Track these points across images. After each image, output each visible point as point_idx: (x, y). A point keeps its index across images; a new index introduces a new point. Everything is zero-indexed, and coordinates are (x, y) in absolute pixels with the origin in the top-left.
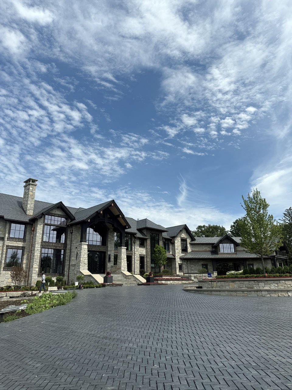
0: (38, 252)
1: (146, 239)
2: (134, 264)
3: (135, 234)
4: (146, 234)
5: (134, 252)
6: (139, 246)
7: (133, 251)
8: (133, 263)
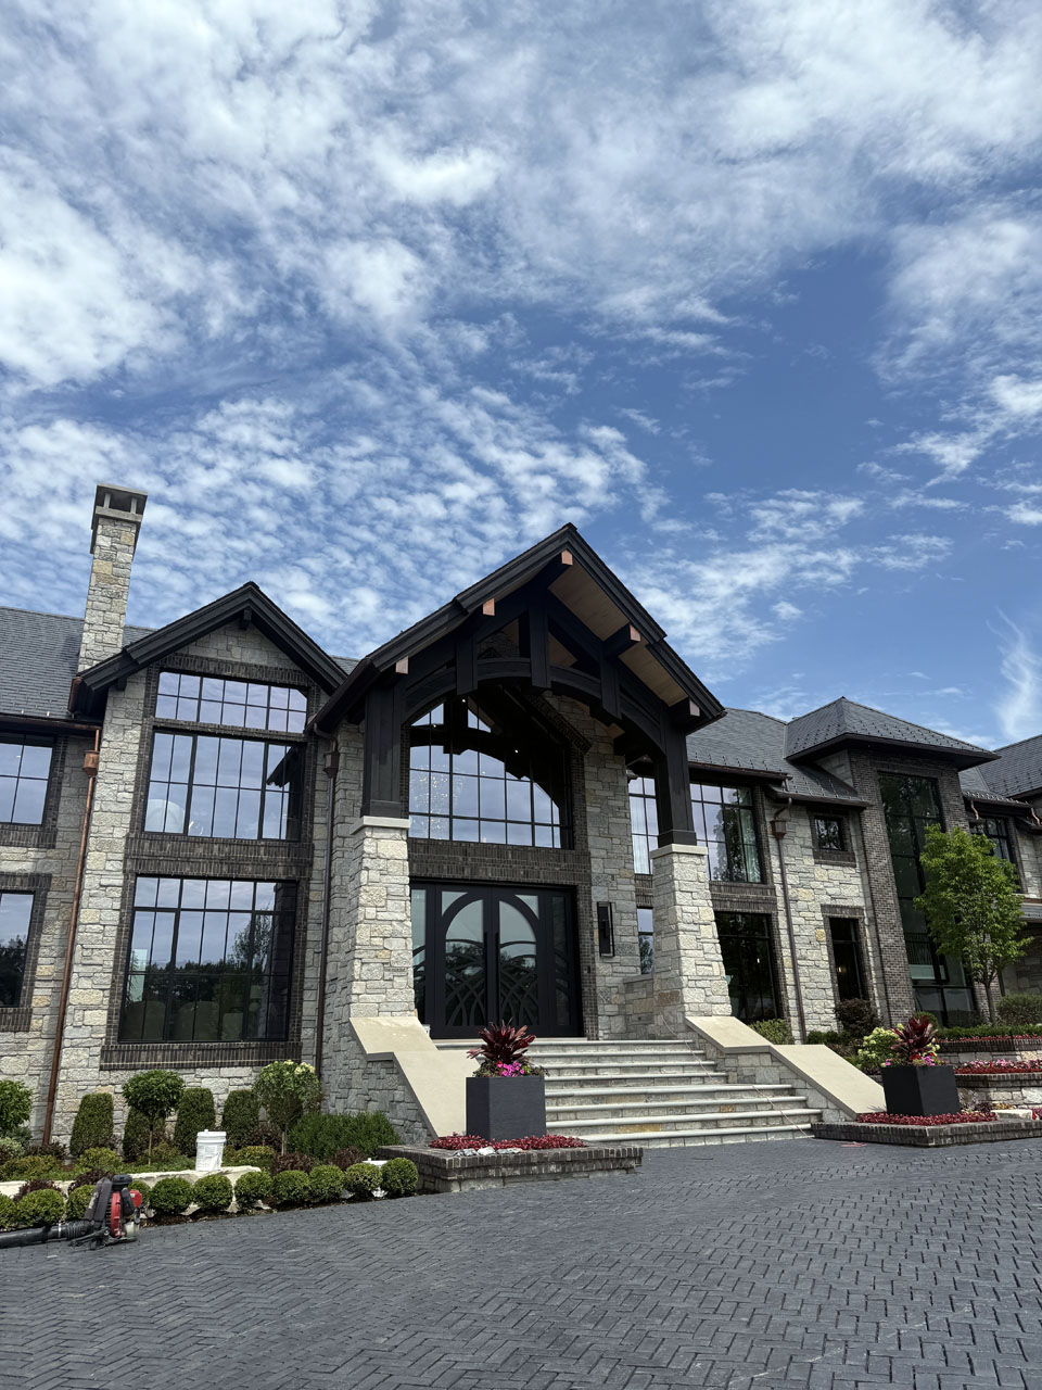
0: (108, 903)
1: (857, 811)
2: (795, 967)
3: (778, 779)
4: (850, 782)
5: (785, 889)
6: (810, 852)
7: (779, 888)
8: (787, 962)
